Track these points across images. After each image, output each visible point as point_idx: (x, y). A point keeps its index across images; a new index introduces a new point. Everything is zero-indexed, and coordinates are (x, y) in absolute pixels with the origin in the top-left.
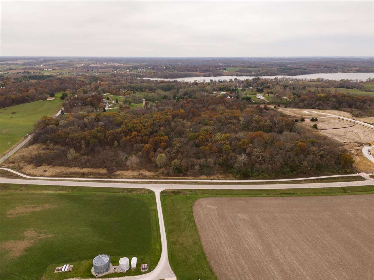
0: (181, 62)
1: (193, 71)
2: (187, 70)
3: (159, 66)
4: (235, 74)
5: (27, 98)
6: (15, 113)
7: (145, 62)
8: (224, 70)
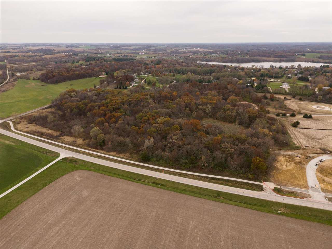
0: (265, 48)
1: (265, 56)
2: (259, 55)
3: (235, 51)
4: (312, 61)
5: (86, 75)
6: (72, 85)
7: (229, 47)
8: (303, 56)
